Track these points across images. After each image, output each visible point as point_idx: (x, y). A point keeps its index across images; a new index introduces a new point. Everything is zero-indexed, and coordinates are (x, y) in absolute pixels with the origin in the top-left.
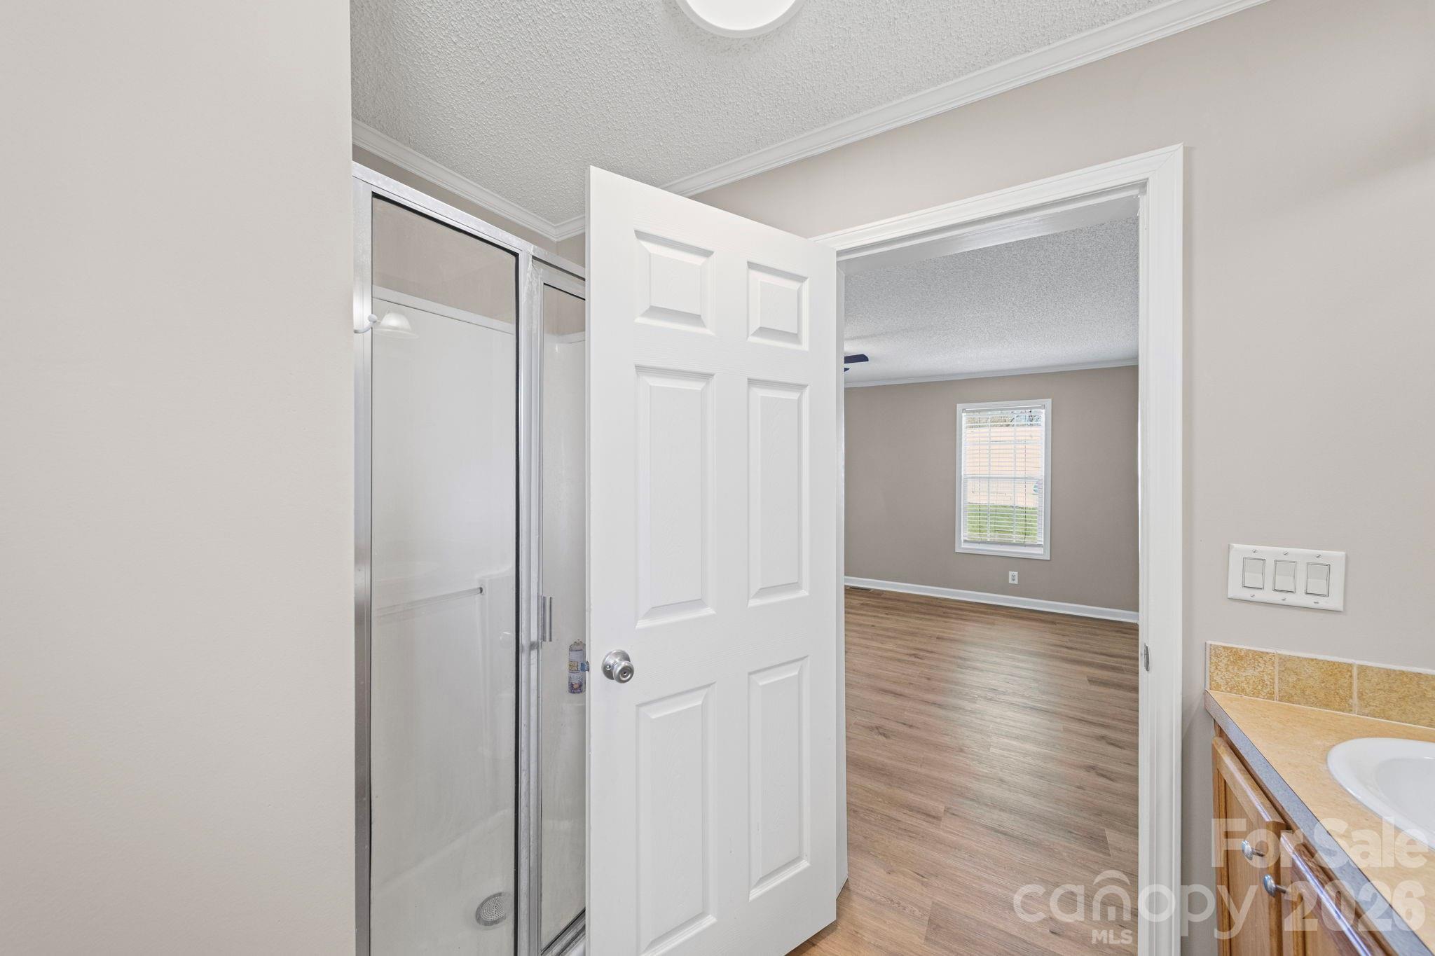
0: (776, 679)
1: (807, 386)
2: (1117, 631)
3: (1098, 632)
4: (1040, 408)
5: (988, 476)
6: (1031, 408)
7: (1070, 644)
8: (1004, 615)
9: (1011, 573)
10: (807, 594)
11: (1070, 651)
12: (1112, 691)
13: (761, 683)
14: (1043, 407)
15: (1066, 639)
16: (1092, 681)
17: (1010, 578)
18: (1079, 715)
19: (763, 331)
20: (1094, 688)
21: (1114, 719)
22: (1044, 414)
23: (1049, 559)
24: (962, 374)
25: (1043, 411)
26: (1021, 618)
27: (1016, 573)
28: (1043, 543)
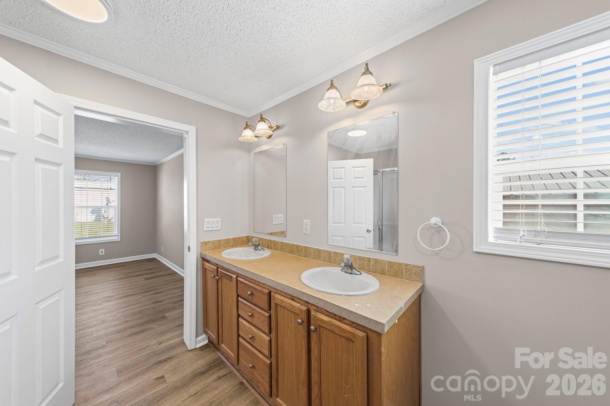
0: (47, 304)
1: (62, 164)
2: (149, 262)
3: (142, 264)
4: (115, 176)
5: (86, 206)
6: (111, 176)
7: (134, 271)
8: (98, 270)
9: (100, 250)
10: (63, 260)
11: (135, 273)
12: (154, 279)
13: (41, 307)
14: (117, 176)
15: (131, 270)
16: (146, 279)
17: (100, 252)
18: (146, 290)
19: (41, 136)
20: (147, 281)
21: (157, 287)
22: (117, 180)
23: (120, 240)
24: (82, 155)
25: (117, 178)
26: (109, 268)
27: (103, 250)
28: (117, 234)
